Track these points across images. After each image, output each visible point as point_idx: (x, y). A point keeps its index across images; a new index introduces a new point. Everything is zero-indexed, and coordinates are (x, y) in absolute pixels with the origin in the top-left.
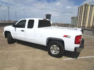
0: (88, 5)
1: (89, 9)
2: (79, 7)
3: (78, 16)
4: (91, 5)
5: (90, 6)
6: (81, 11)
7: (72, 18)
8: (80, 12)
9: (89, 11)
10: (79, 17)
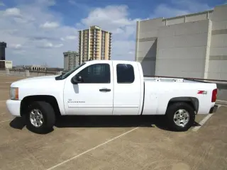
0: (97, 30)
1: (100, 38)
2: (80, 32)
3: (80, 50)
4: (102, 31)
5: (100, 32)
6: (86, 41)
7: (66, 55)
8: (84, 43)
9: (100, 41)
10: (82, 53)
